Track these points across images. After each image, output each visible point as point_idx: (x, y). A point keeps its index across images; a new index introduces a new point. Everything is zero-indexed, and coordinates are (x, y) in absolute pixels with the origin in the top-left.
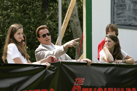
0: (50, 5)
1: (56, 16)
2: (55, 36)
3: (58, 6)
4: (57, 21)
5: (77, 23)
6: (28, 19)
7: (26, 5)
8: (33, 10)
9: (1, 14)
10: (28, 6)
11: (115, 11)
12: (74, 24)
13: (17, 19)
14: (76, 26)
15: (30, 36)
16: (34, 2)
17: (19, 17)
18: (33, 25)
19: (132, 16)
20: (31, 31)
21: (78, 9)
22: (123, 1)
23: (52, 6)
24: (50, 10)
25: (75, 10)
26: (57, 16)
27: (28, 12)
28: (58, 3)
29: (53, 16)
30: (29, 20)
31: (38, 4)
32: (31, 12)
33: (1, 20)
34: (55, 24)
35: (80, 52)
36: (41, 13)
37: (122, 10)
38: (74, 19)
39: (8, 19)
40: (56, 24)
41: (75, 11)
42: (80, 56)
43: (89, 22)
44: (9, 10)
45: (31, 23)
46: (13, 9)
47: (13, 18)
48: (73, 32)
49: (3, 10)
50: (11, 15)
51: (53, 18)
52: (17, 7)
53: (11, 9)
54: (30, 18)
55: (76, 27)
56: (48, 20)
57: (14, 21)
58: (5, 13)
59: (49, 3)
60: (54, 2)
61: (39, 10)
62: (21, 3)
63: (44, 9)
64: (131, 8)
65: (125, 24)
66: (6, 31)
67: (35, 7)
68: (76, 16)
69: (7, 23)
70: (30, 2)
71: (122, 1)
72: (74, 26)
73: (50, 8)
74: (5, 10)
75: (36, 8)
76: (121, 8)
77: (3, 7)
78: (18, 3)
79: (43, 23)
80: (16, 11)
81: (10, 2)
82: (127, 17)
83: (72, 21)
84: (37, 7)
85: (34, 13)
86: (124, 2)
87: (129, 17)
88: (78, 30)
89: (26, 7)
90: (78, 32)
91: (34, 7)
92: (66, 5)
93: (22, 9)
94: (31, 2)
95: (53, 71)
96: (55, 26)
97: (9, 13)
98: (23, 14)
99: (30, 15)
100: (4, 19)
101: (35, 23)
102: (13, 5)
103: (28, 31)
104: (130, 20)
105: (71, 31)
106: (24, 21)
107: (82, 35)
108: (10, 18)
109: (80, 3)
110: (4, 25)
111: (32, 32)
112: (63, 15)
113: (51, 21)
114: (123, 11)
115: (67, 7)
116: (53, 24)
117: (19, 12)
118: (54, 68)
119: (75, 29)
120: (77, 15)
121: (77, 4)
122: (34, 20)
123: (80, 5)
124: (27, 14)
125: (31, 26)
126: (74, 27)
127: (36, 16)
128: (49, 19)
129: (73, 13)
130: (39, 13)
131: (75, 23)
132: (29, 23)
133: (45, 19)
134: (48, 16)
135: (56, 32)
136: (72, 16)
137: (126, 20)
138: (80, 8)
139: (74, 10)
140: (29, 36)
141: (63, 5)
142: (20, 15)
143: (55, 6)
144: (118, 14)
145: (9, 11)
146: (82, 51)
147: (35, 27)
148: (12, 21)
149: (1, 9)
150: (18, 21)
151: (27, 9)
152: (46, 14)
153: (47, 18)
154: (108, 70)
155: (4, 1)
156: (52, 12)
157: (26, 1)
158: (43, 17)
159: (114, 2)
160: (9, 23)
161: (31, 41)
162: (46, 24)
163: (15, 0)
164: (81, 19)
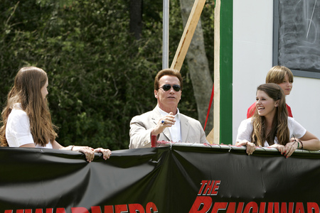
0: (145, 25)
1: (158, 49)
3: (162, 28)
4: (160, 59)
5: (202, 64)
6: (100, 55)
7: (96, 26)
8: (111, 36)
9: (44, 45)
10: (100, 27)
11: (282, 40)
12: (196, 67)
13: (77, 55)
14: (200, 70)
15: (103, 90)
16: (112, 19)
17: (82, 50)
18: (110, 68)
19: (317, 49)
20: (106, 80)
21: (204, 36)
22: (299, 19)
23: (150, 28)
24: (145, 37)
25: (198, 36)
27: (101, 40)
28: (162, 22)
29: (152, 50)
30: (101, 57)
31: (121, 24)
32: (106, 40)
33: (43, 56)
34: (155, 66)
35: (209, 125)
36: (127, 43)
37: (296, 37)
38: (196, 55)
39: (57, 55)
40: (157, 66)
41: (197, 39)
43: (227, 62)
44: (60, 35)
45: (106, 63)
46: (68, 35)
47: (67, 52)
48: (193, 82)
49: (47, 36)
50: (64, 46)
51: (151, 53)
52: (78, 30)
53: (66, 34)
54: (103, 54)
55: (200, 71)
56: (141, 57)
57: (69, 58)
58: (51, 43)
59: (143, 22)
60: (154, 20)
61: (123, 36)
62: (86, 20)
63: (133, 33)
64: (314, 34)
65: (303, 66)
67: (114, 30)
68: (201, 50)
69: (55, 63)
70: (104, 19)
71: (297, 19)
72: (196, 70)
73: (145, 32)
74: (52, 37)
75: (116, 31)
76: (295, 32)
77: (48, 29)
78: (80, 22)
79: (130, 63)
80: (75, 39)
81: (62, 18)
82: (306, 51)
83: (191, 60)
84: (120, 31)
85: (112, 44)
86: (301, 20)
87: (312, 51)
88: (203, 79)
89: (96, 28)
90: (204, 82)
91: (112, 31)
92: (180, 27)
93: (86, 35)
94: (106, 20)
96: (156, 70)
97: (60, 43)
99: (104, 46)
100: (49, 54)
101: (114, 63)
103: (98, 79)
104: (312, 59)
105: (190, 81)
106: (91, 59)
107: (211, 90)
108: (62, 53)
109: (208, 21)
110: (50, 68)
111: (108, 82)
112: (173, 48)
113: (148, 60)
114: (298, 39)
115: (181, 30)
116: (151, 66)
117: (81, 39)
119: (198, 77)
120: (202, 48)
121: (203, 23)
122: (112, 57)
123: (210, 27)
124: (97, 44)
125: (106, 71)
126: (194, 72)
127: (117, 48)
128: (144, 55)
129: (193, 43)
130: (123, 42)
131: (197, 64)
132: (102, 62)
133: (135, 56)
134: (141, 50)
136: (191, 50)
137: (304, 58)
138: (210, 33)
139: (195, 36)
140: (101, 91)
141: (174, 27)
142: (83, 45)
143: (157, 28)
144: (287, 46)
145: (60, 37)
146: (211, 123)
147: (113, 71)
148: (65, 60)
149: (43, 34)
150: (78, 58)
151: (98, 34)
152: (137, 44)
153: (138, 54)
154: (269, 164)
155: (49, 16)
156: (150, 41)
157: (96, 17)
158: (130, 51)
159: (280, 21)
160: (59, 63)
161: (105, 102)
162: (137, 67)
163: (72, 16)
164: (210, 57)
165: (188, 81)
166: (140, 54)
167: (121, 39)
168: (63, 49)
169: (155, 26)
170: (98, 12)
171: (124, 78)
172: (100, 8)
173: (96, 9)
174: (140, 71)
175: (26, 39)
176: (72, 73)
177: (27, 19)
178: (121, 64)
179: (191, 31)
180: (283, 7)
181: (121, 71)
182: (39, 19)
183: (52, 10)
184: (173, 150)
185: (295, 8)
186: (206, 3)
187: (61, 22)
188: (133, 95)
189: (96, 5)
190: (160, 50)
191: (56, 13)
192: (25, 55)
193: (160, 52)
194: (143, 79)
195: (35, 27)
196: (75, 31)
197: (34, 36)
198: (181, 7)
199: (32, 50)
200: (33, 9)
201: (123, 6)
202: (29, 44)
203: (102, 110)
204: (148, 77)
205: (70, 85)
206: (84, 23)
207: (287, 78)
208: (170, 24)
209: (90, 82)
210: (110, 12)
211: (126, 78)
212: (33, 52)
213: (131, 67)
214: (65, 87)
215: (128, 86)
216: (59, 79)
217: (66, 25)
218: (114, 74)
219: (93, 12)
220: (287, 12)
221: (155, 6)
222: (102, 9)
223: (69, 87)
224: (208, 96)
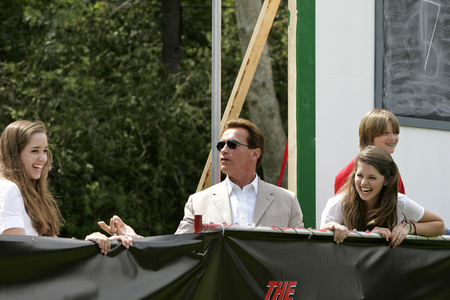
0: (185, 52)
1: (204, 88)
2: (202, 151)
3: (211, 56)
4: (209, 103)
5: (270, 109)
6: (119, 96)
7: (112, 53)
8: (134, 69)
9: (35, 82)
10: (119, 55)
11: (388, 73)
12: (261, 114)
13: (85, 97)
14: (267, 118)
15: (125, 148)
16: (137, 43)
17: (92, 89)
18: (134, 116)
19: (441, 87)
20: (128, 133)
21: (273, 67)
22: (413, 42)
23: (193, 56)
24: (186, 70)
25: (264, 68)
27: (120, 75)
28: (210, 48)
29: (195, 89)
30: (121, 99)
31: (149, 50)
32: (128, 74)
33: (34, 99)
34: (200, 112)
36: (159, 79)
37: (410, 69)
38: (261, 96)
39: (56, 97)
40: (204, 112)
41: (263, 72)
43: (306, 106)
44: (59, 68)
45: (128, 109)
46: (72, 67)
47: (71, 93)
49: (41, 70)
50: (65, 84)
51: (195, 94)
52: (86, 60)
53: (68, 66)
54: (123, 95)
55: (267, 120)
56: (180, 100)
57: (73, 102)
58: (47, 79)
59: (182, 48)
60: (198, 45)
61: (153, 69)
62: (98, 46)
63: (168, 64)
64: (436, 64)
65: (419, 112)
67: (139, 59)
68: (268, 89)
69: (53, 108)
70: (125, 43)
71: (409, 42)
72: (262, 117)
73: (185, 62)
74: (48, 70)
75: (142, 61)
76: (407, 62)
77: (42, 58)
78: (89, 48)
79: (164, 108)
80: (83, 73)
81: (63, 43)
82: (424, 90)
83: (254, 103)
84: (148, 61)
85: (137, 80)
86: (417, 43)
87: (432, 90)
88: (272, 132)
89: (113, 57)
90: (273, 136)
91: (136, 61)
92: (237, 54)
93: (98, 67)
94: (128, 45)
95: (198, 259)
96: (201, 118)
97: (60, 79)
98: (102, 81)
99: (124, 84)
100: (42, 96)
101: (140, 109)
102: (70, 53)
103: (117, 132)
104: (433, 101)
106: (106, 103)
107: (284, 148)
108: (63, 95)
109: (278, 46)
111: (131, 137)
112: (227, 85)
113: (190, 104)
114: (412, 71)
115: (238, 59)
116: (194, 113)
117: (91, 74)
119: (265, 129)
120: (270, 85)
121: (271, 49)
122: (137, 100)
123: (281, 54)
124: (114, 80)
125: (128, 120)
126: (259, 121)
127: (144, 86)
128: (184, 97)
129: (257, 77)
130: (153, 78)
131: (263, 109)
132: (122, 107)
133: (170, 97)
134: (179, 88)
135: (205, 138)
136: (254, 89)
137: (421, 100)
138: (281, 63)
139: (259, 68)
140: (121, 150)
141: (228, 54)
142: (93, 83)
143: (203, 56)
144: (396, 82)
145: (60, 71)
147: (139, 120)
148: (67, 104)
149: (35, 67)
150: (86, 102)
151: (116, 66)
152: (174, 81)
153: (176, 95)
154: (368, 256)
155: (43, 40)
156: (191, 76)
157: (113, 40)
158: (163, 90)
159: (385, 45)
160: (58, 109)
161: (127, 166)
162: (174, 114)
163: (77, 39)
164: (282, 98)
166: (179, 95)
167: (150, 72)
168: (65, 88)
169: (199, 54)
170: (116, 33)
171: (154, 131)
172: (118, 27)
173: (113, 29)
174: (178, 121)
175: (9, 74)
176: (79, 124)
177: (10, 44)
178: (150, 109)
179: (254, 61)
180: (389, 24)
181: (150, 120)
182: (29, 43)
183: (48, 31)
184: (226, 236)
185: (406, 25)
186: (275, 20)
187: (61, 48)
188: (168, 156)
189: (112, 23)
190: (208, 88)
191: (54, 34)
192: (7, 98)
193: (208, 92)
194: (183, 132)
195: (22, 56)
196: (81, 62)
197: (21, 69)
198: (239, 25)
199: (19, 90)
200: (19, 28)
201: (153, 24)
202: (14, 81)
203: (122, 179)
204: (190, 129)
205: (74, 142)
206: (95, 49)
207: (389, 128)
208: (223, 50)
209: (105, 137)
210: (133, 33)
211: (157, 130)
212: (19, 93)
213: (165, 115)
214: (68, 145)
215: (161, 142)
216: (59, 133)
217: (68, 53)
218: (141, 125)
219: (107, 32)
220: (395, 32)
221: (200, 23)
222: (121, 29)
223: (74, 145)
224: (279, 156)
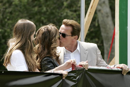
4: (79, 10)
5: (107, 13)
9: (1, 1)
13: (23, 8)
18: (45, 16)
26: (78, 4)
29: (73, 4)
30: (39, 9)
34: (75, 14)
35: (111, 55)
38: (103, 8)
40: (77, 15)
42: (111, 61)
43: (124, 12)
45: (42, 13)
47: (16, 6)
48: (101, 26)
50: (14, 1)
51: (72, 6)
54: (40, 6)
55: (105, 18)
56: (66, 9)
66: (7, 24)
68: (106, 4)
69: (8, 13)
72: (103, 17)
79: (58, 13)
83: (100, 11)
95: (74, 81)
96: (75, 17)
99: (41, 2)
101: (48, 13)
106: (32, 10)
107: (113, 31)
108: (13, 6)
110: (5, 16)
112: (87, 2)
113: (71, 11)
116: (72, 15)
118: (75, 78)
119: (104, 22)
120: (107, 2)
122: (47, 9)
125: (42, 18)
126: (102, 19)
128: (67, 7)
131: (104, 13)
132: (40, 12)
133: (61, 8)
134: (65, 4)
136: (100, 4)
146: (113, 53)
147: (47, 18)
148: (15, 11)
158: (58, 5)
160: (11, 13)
162: (63, 15)
164: (112, 9)
165: (97, 25)
166: (65, 7)
168: (14, 3)
178: (52, 13)
184: (86, 71)
213: (59, 16)
224: (111, 35)
